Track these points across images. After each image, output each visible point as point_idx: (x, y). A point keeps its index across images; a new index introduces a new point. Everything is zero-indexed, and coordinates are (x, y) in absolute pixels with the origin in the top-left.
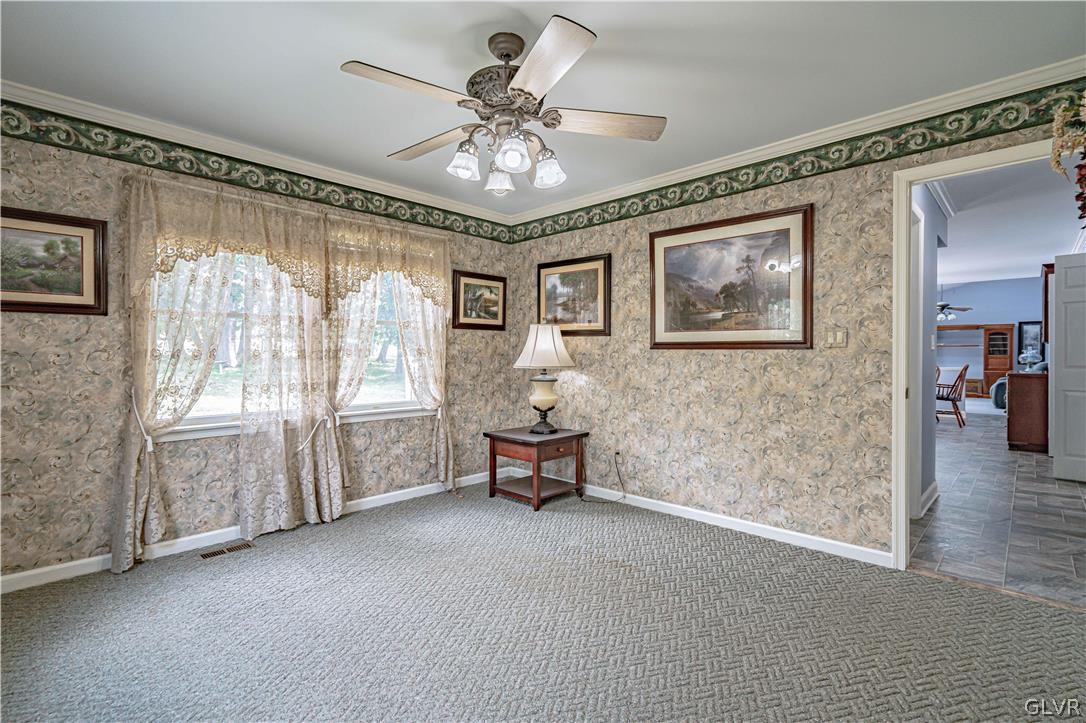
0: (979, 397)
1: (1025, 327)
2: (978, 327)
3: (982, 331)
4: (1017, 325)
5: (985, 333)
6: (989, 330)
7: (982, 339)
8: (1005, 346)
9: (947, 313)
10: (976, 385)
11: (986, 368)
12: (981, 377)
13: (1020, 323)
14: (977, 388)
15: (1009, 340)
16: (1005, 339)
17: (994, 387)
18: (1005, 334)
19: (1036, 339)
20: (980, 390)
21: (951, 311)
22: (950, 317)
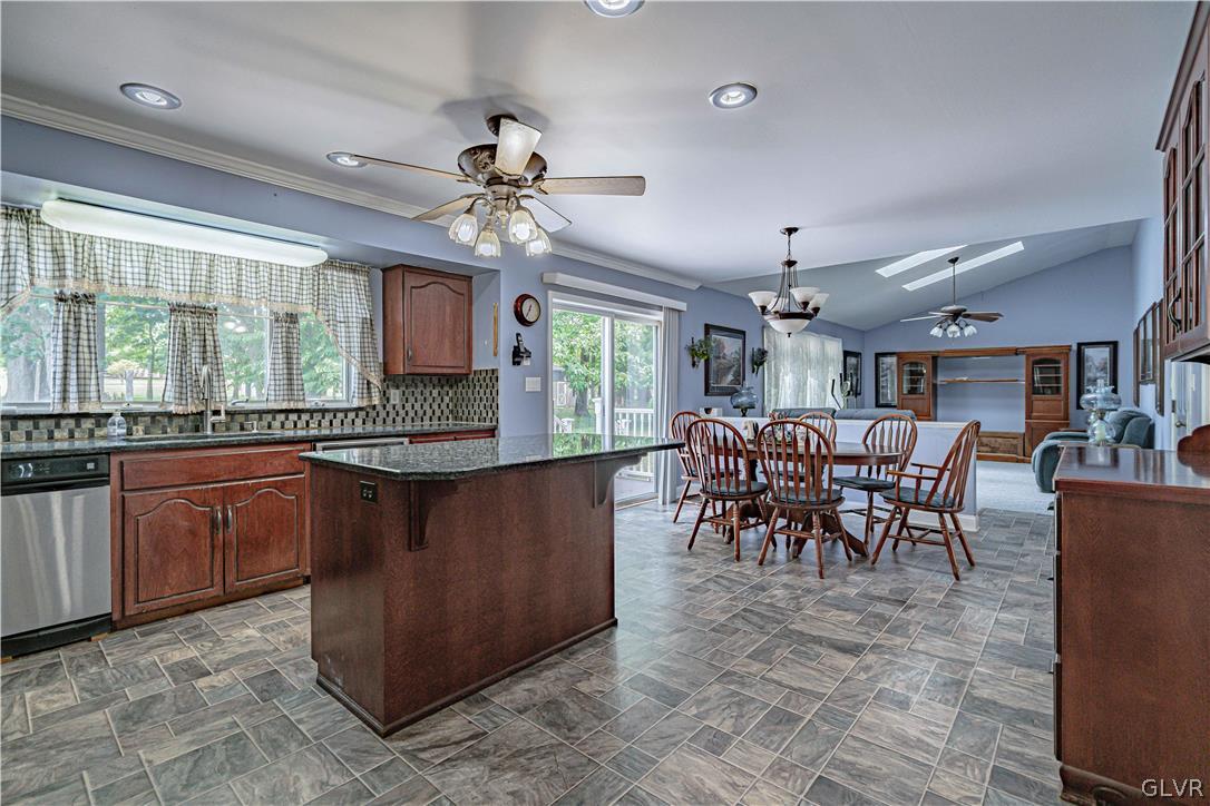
0: (1018, 461)
1: (1088, 352)
2: (1016, 352)
3: (1022, 358)
4: (1075, 348)
5: (1027, 359)
6: (1033, 355)
7: (1024, 371)
8: (1057, 379)
9: (962, 324)
10: (1015, 442)
11: (1028, 417)
12: (1023, 430)
13: (1080, 345)
14: (1015, 446)
15: (1062, 370)
16: (1057, 370)
17: (1037, 451)
18: (1058, 362)
19: (1104, 369)
20: (1020, 450)
21: (968, 320)
22: (969, 330)
